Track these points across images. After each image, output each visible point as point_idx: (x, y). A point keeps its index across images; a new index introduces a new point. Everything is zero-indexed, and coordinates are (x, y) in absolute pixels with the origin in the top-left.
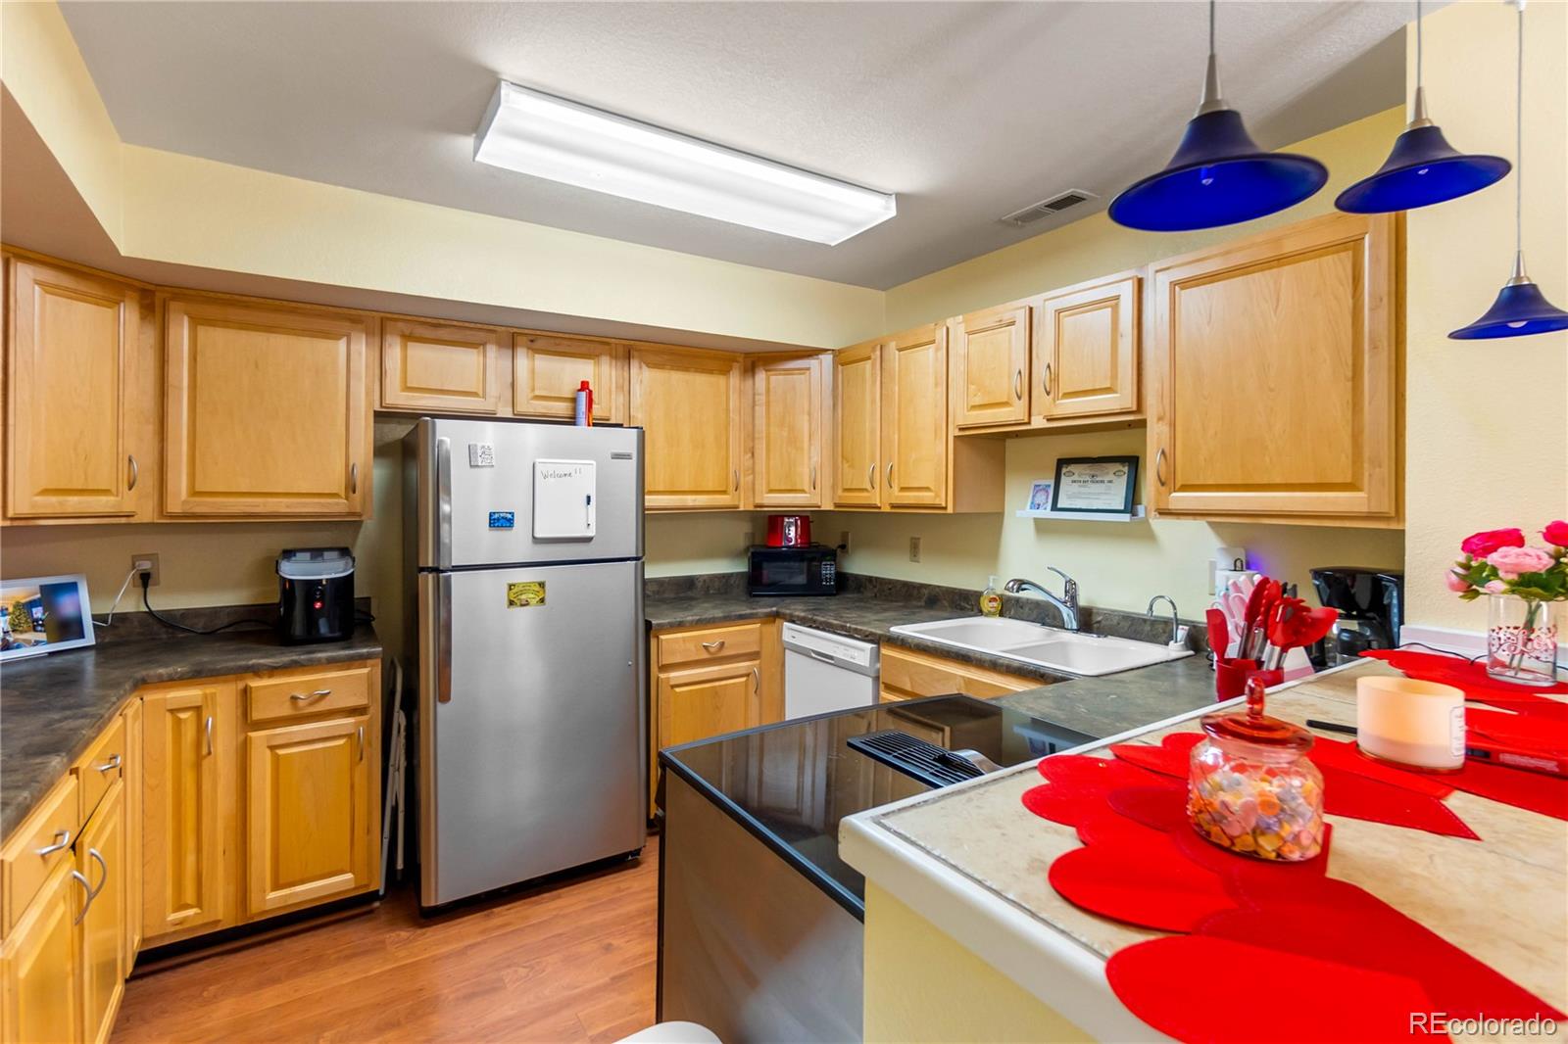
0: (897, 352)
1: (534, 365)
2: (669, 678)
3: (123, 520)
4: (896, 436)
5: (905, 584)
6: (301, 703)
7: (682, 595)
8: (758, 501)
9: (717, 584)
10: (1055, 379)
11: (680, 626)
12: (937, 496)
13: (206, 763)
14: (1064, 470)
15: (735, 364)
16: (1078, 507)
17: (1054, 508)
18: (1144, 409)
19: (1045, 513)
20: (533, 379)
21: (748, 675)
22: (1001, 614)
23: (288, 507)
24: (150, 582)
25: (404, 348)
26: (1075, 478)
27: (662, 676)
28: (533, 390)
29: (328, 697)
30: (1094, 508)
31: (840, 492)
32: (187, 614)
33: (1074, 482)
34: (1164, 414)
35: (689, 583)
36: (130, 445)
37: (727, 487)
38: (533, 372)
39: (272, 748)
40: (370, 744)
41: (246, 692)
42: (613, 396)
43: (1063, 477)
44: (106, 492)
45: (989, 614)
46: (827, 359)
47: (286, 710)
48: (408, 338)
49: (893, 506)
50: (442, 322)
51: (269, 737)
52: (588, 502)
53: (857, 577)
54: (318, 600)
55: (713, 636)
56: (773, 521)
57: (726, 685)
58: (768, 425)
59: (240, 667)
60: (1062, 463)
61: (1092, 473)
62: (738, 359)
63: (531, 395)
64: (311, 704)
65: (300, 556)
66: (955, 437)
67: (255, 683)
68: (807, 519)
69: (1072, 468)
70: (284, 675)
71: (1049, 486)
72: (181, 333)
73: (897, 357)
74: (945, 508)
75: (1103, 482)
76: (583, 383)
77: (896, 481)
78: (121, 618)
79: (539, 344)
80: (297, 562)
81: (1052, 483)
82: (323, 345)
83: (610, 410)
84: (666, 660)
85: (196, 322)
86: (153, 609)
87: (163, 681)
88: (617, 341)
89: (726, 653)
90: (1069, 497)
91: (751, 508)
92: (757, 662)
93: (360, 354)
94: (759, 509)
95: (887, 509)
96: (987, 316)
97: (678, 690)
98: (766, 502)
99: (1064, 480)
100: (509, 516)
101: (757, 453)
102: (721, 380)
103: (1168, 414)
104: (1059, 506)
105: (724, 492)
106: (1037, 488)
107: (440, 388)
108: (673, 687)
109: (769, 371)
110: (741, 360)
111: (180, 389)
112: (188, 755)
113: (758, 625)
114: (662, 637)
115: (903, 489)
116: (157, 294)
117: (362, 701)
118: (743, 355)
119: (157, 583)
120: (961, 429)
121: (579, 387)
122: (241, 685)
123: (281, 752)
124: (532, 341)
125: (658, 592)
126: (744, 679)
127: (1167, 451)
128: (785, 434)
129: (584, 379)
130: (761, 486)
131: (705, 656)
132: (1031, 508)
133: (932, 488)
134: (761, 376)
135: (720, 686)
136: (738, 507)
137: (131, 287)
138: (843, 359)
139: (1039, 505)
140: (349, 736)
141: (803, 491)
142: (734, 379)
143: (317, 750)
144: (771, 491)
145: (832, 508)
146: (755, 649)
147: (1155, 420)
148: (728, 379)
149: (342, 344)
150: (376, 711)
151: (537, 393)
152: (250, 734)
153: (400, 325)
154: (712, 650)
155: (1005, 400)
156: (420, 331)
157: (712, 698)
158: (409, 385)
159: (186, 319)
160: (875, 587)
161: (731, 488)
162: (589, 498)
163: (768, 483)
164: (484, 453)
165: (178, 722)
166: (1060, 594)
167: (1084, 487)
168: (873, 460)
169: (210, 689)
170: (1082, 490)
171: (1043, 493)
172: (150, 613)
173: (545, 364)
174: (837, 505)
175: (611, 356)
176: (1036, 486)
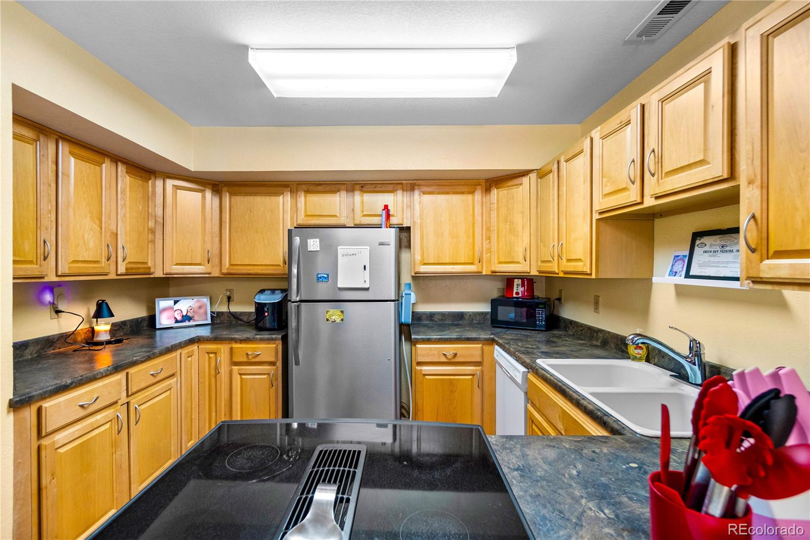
0: (565, 163)
1: (363, 199)
2: (422, 370)
3: (207, 275)
4: (565, 223)
5: (590, 329)
6: (250, 357)
7: (455, 322)
8: (493, 269)
9: (478, 318)
10: (660, 161)
11: (428, 341)
12: (585, 265)
13: (218, 376)
14: (698, 242)
15: (478, 187)
16: (707, 274)
17: (688, 276)
18: (737, 175)
19: (681, 280)
20: (363, 206)
21: (473, 375)
22: (648, 360)
23: (261, 270)
24: (231, 300)
25: (305, 197)
26: (707, 248)
27: (418, 368)
28: (363, 212)
29: (260, 356)
30: (722, 275)
31: (539, 263)
32: (242, 313)
33: (705, 252)
34: (755, 176)
35: (461, 316)
36: (208, 246)
37: (473, 260)
38: (362, 202)
39: (240, 374)
40: (277, 379)
41: (231, 349)
42: (405, 212)
43: (696, 247)
44: (200, 264)
45: (634, 359)
46: (533, 176)
47: (244, 359)
48: (307, 192)
49: (565, 273)
50: (321, 183)
51: (239, 369)
52: (365, 269)
53: (565, 320)
54: (266, 312)
55: (450, 348)
56: (509, 281)
57: (458, 379)
58: (498, 222)
59: (229, 338)
60: (697, 235)
61: (723, 243)
62: (481, 183)
63: (362, 215)
64: (254, 358)
65: (267, 292)
66: (597, 220)
67: (235, 346)
68: (529, 281)
69: (705, 240)
70: (245, 343)
71: (686, 256)
72: (227, 198)
73: (565, 165)
74: (591, 274)
75: (731, 251)
76: (385, 206)
77: (565, 255)
78: (220, 314)
79: (364, 189)
80: (266, 295)
81: (687, 253)
82: (273, 199)
83: (403, 219)
84: (420, 360)
85: (231, 194)
86: (231, 311)
87: (208, 340)
88: (407, 182)
89: (457, 359)
90: (700, 266)
91: (490, 273)
92: (480, 368)
93: (288, 202)
94: (494, 274)
95: (561, 275)
96: (613, 122)
97: (428, 377)
98: (497, 269)
99: (697, 251)
100: (326, 276)
101: (492, 239)
102: (470, 197)
103: (759, 177)
104: (691, 273)
105: (472, 264)
106: (677, 258)
107: (320, 214)
108: (424, 375)
109: (499, 188)
110: (483, 184)
111: (226, 222)
112: (213, 372)
113: (481, 345)
114: (418, 346)
115: (569, 260)
116: (220, 185)
117: (273, 359)
118: (484, 181)
119: (233, 301)
120: (601, 213)
121: (383, 208)
122: (230, 346)
123: (243, 377)
124: (362, 187)
125: (442, 320)
126: (470, 377)
127: (758, 215)
128: (508, 227)
129: (386, 204)
130: (495, 260)
131: (444, 360)
132: (669, 275)
133: (583, 259)
134: (495, 192)
135: (454, 379)
136: (482, 273)
137: (210, 184)
138: (542, 174)
139: (676, 273)
140: (268, 374)
141: (518, 263)
142: (478, 196)
143: (256, 378)
144: (500, 263)
145: (537, 274)
146: (479, 359)
147: (746, 184)
148: (474, 196)
149: (281, 197)
150: (279, 364)
151: (365, 213)
152: (233, 367)
153: (303, 186)
154: (449, 357)
155: (624, 186)
156: (312, 188)
157: (449, 385)
158: (307, 214)
159: (228, 193)
160: (574, 328)
161: (477, 261)
162: (365, 266)
163: (498, 258)
164: (314, 244)
165: (210, 358)
166: (686, 352)
167: (714, 256)
168: (554, 241)
169: (219, 346)
170: (713, 259)
171: (681, 262)
172: (230, 312)
173: (369, 198)
174: (540, 272)
175: (403, 190)
176: (676, 256)
